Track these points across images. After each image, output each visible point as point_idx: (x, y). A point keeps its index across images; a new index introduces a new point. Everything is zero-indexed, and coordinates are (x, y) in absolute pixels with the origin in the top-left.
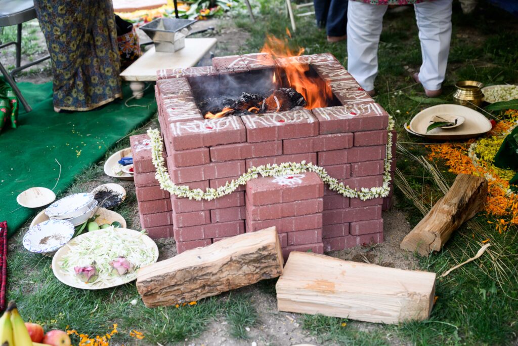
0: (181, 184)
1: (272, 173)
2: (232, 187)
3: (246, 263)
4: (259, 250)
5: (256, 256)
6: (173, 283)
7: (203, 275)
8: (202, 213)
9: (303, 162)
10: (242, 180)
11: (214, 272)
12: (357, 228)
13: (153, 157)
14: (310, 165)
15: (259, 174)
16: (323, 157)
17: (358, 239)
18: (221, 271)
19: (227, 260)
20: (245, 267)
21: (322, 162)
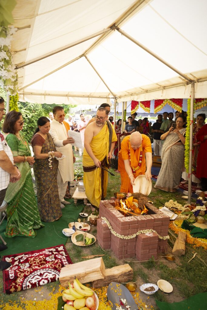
0: (122, 235)
1: (145, 232)
2: (134, 236)
3: (125, 276)
4: (129, 271)
5: (128, 273)
6: (105, 281)
7: (113, 279)
8: (126, 243)
9: (151, 229)
10: (138, 234)
11: (117, 278)
12: (162, 247)
13: (109, 226)
14: (153, 230)
15: (141, 233)
16: (155, 228)
17: (161, 251)
18: (119, 278)
19: (121, 274)
20: (125, 277)
21: (155, 229)
